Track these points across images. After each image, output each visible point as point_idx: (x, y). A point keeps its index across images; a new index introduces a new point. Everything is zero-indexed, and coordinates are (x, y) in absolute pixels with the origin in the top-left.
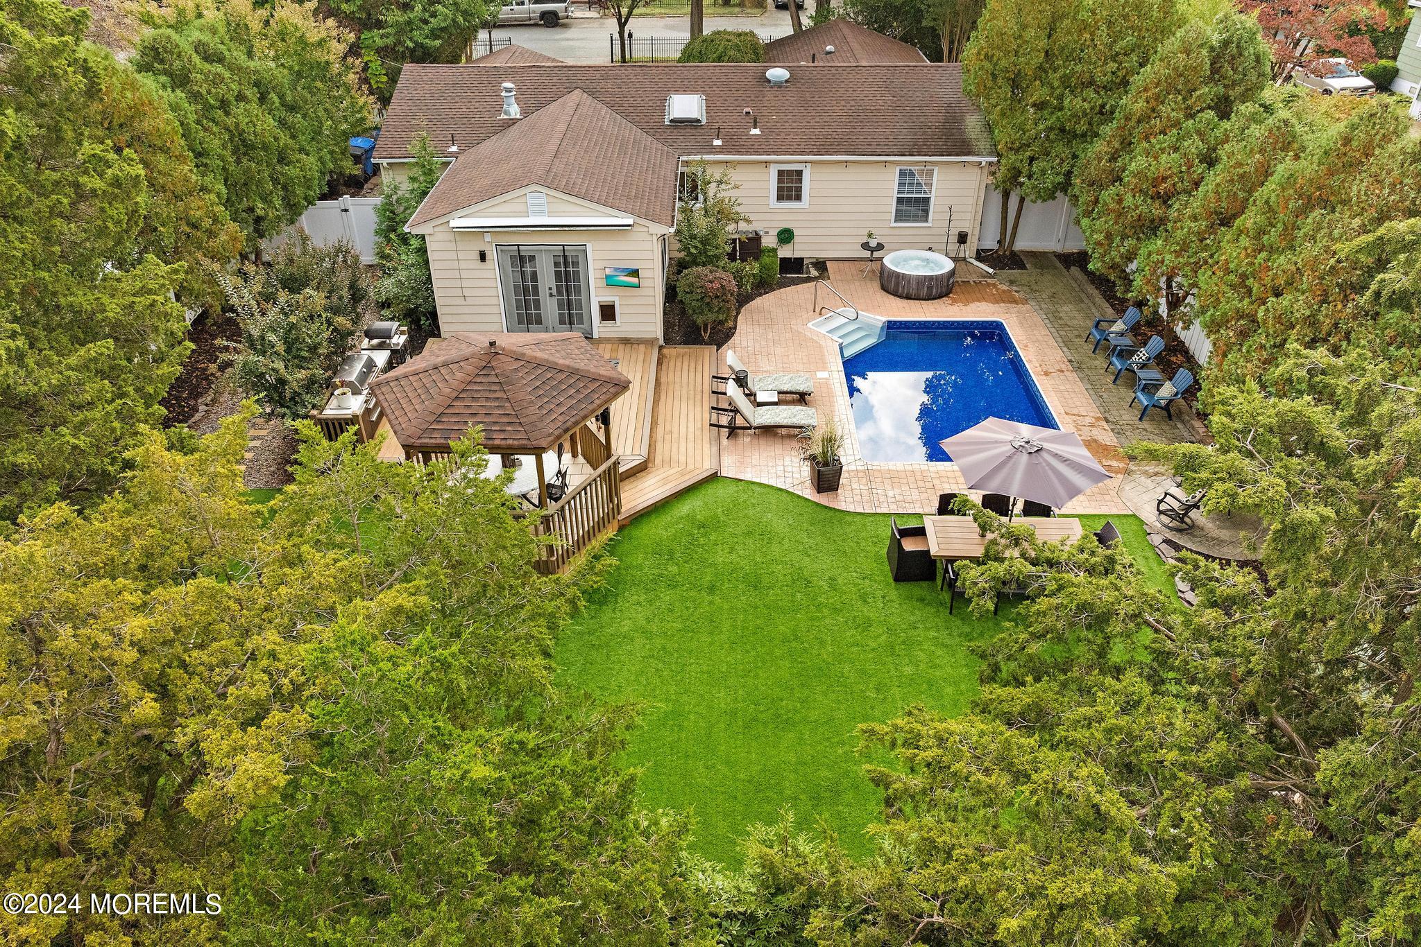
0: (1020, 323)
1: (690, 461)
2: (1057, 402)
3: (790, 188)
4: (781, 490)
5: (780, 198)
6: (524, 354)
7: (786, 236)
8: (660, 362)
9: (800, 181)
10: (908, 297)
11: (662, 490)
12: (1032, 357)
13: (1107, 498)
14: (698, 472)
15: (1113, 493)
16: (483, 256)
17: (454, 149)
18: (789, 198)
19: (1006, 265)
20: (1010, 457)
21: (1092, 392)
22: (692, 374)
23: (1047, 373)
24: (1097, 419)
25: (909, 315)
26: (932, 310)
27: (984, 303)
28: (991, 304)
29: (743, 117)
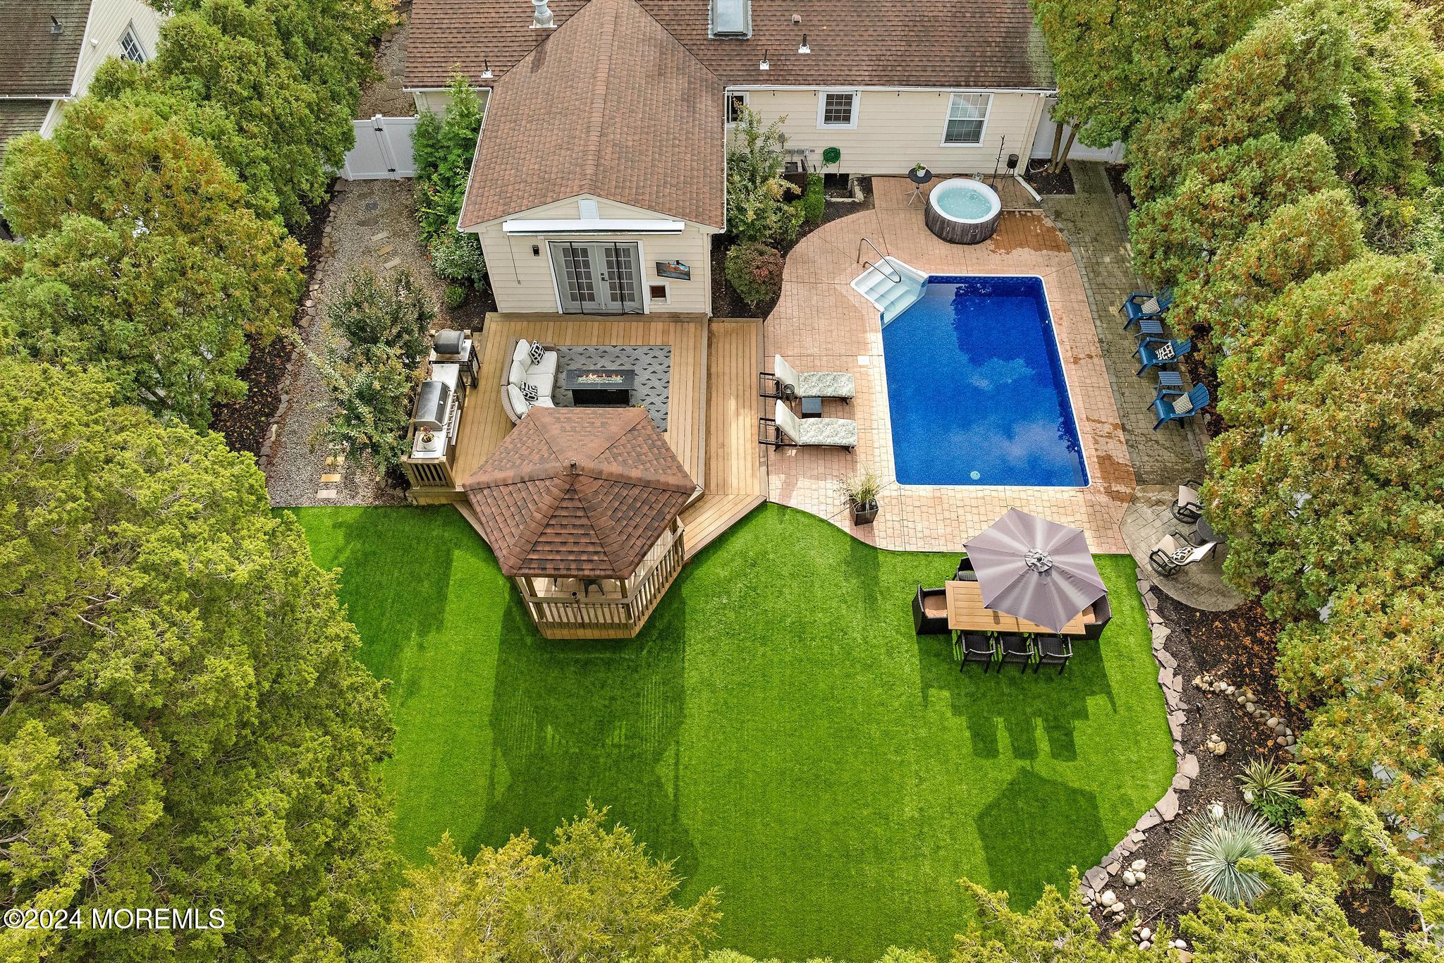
0: (1060, 282)
1: (742, 484)
2: (1081, 404)
3: (838, 110)
4: (822, 521)
5: (828, 119)
6: (601, 472)
7: (832, 155)
8: (710, 342)
9: (850, 104)
10: (951, 241)
11: (718, 523)
12: (1064, 336)
13: (1110, 533)
14: (749, 499)
16: (536, 250)
17: (488, 75)
18: (837, 119)
19: (1054, 187)
20: (1022, 576)
21: (1115, 388)
22: (740, 360)
23: (1076, 360)
24: (1115, 426)
25: (951, 268)
26: (974, 261)
27: (1027, 249)
28: (1033, 252)
29: (792, 27)
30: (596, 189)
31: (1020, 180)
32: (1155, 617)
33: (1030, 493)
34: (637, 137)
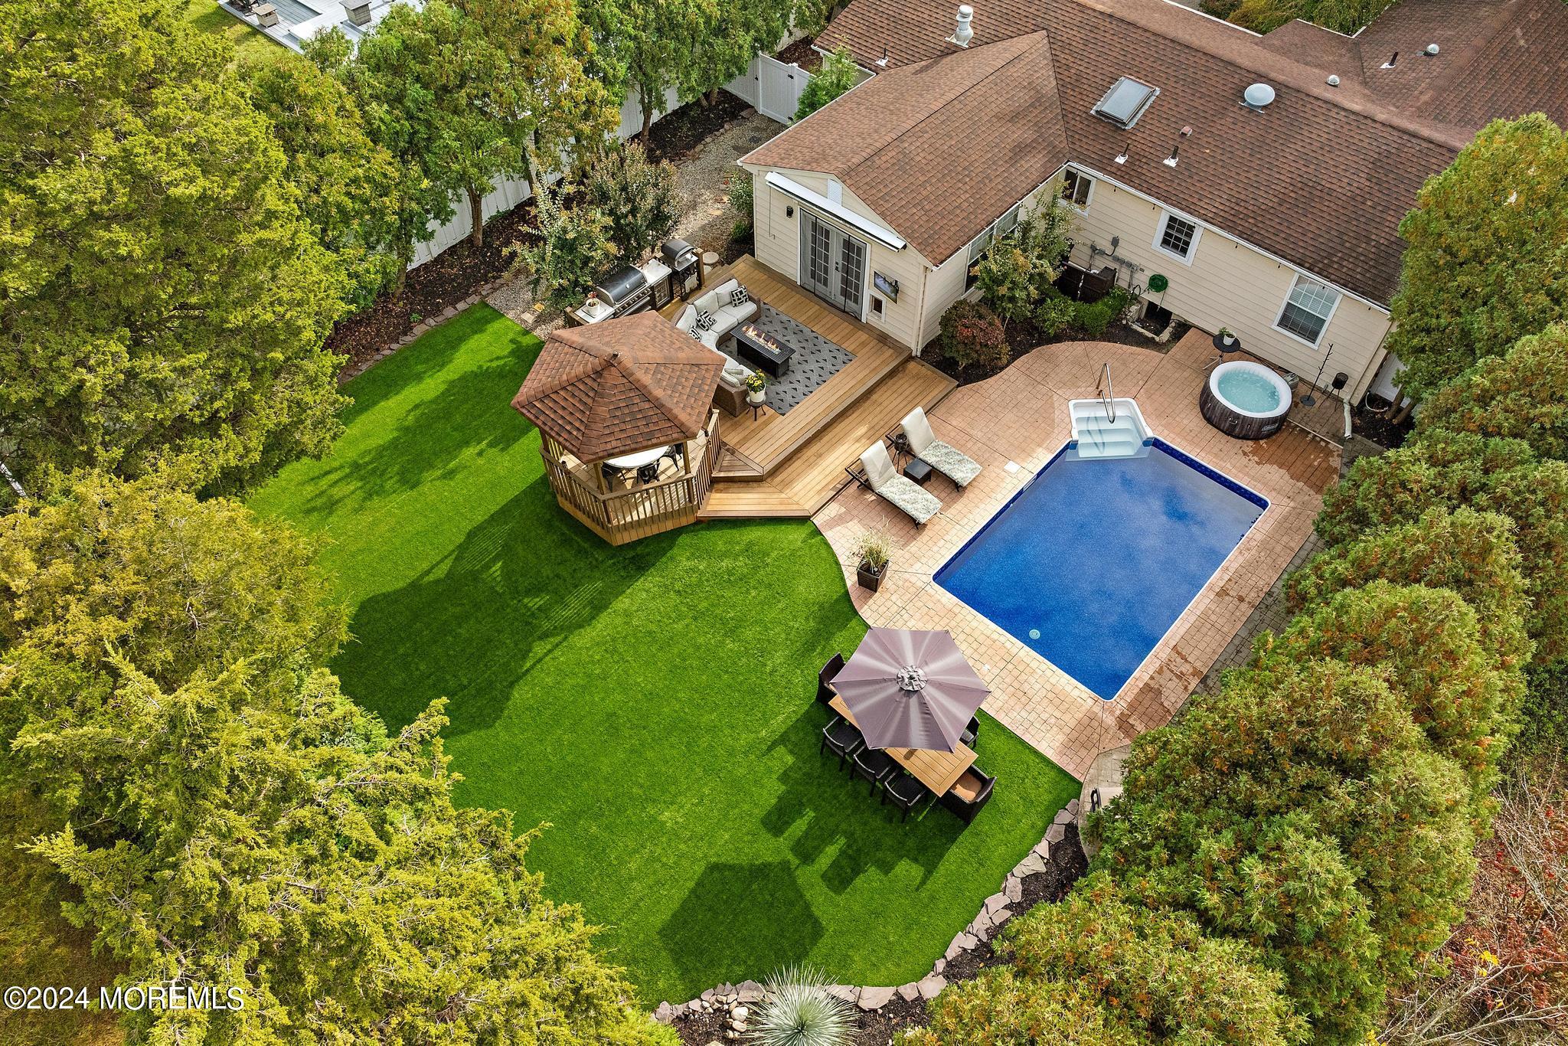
0: (1286, 519)
1: (802, 493)
2: (1182, 631)
3: (1177, 238)
4: (837, 563)
5: (1165, 242)
6: (632, 374)
7: (1159, 283)
8: (892, 374)
9: (1190, 236)
10: (1209, 420)
11: (753, 508)
13: (1083, 753)
15: (1095, 751)
16: (790, 213)
17: (882, 63)
18: (1175, 247)
19: (1378, 435)
20: (885, 680)
21: (1237, 642)
22: (905, 403)
23: (1223, 593)
24: (1196, 673)
25: (1184, 443)
26: (1216, 450)
27: (1283, 471)
28: (1287, 477)
29: (1176, 137)
30: (846, 176)
31: (1347, 408)
32: (1043, 848)
33: (1044, 667)
34: (930, 157)
